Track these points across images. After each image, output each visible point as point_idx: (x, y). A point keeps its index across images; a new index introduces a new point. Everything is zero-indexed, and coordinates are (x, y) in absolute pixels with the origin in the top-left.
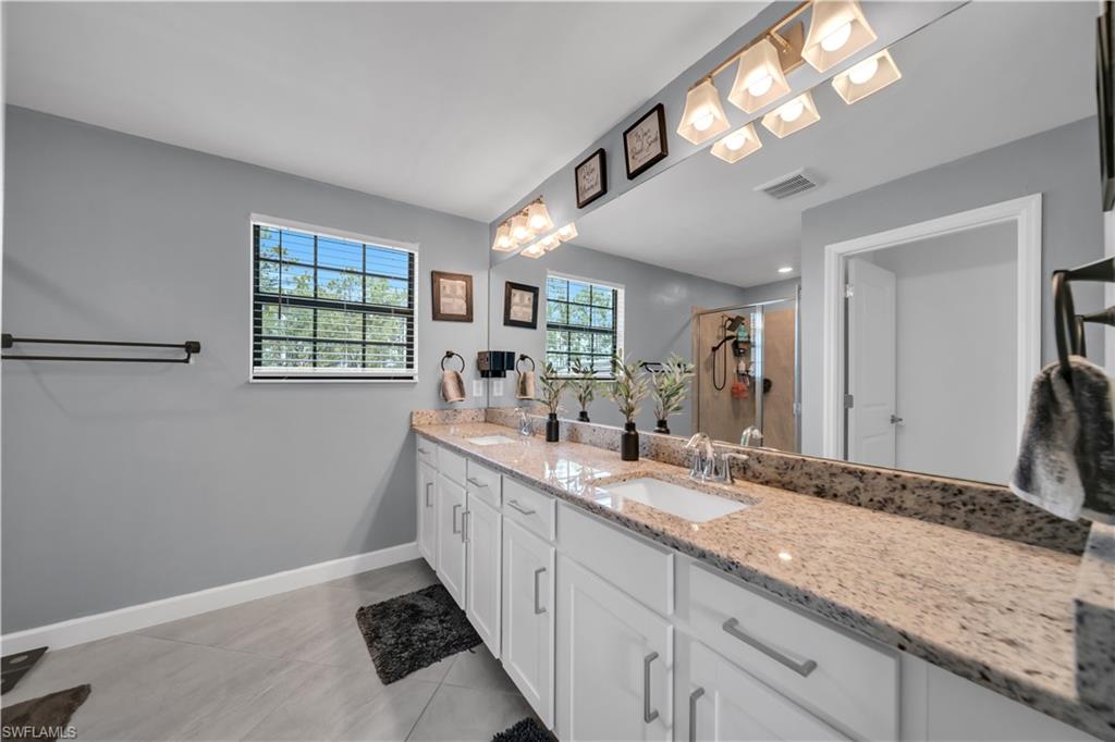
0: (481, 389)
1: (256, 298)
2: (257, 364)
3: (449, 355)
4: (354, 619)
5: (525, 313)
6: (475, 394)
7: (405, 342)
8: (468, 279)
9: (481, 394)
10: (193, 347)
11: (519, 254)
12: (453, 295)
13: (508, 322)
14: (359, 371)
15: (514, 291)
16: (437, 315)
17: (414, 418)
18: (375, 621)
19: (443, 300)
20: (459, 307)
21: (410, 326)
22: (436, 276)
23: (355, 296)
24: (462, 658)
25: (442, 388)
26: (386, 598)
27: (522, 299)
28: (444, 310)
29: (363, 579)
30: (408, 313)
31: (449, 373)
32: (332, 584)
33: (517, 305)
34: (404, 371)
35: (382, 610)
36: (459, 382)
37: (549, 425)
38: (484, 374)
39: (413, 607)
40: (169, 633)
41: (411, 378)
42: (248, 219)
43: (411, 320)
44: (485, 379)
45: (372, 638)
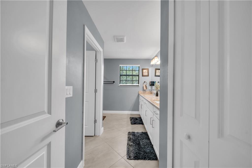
0: (150, 88)
1: (120, 75)
2: (120, 84)
3: (145, 82)
4: (129, 118)
5: (159, 74)
6: (149, 89)
7: (138, 80)
8: (148, 69)
9: (150, 89)
10: (114, 82)
11: (156, 64)
12: (145, 72)
13: (156, 76)
14: (132, 85)
15: (157, 70)
16: (143, 76)
17: (139, 92)
18: (132, 119)
19: (144, 73)
20: (146, 74)
21: (139, 78)
22: (143, 69)
23: (131, 74)
24: (141, 125)
25: (143, 87)
26: (134, 117)
27: (158, 71)
28: (144, 75)
29: (131, 114)
30: (138, 76)
31: (144, 85)
32: (128, 114)
33: (157, 72)
34: (138, 85)
35: (133, 118)
36: (146, 87)
37: (156, 93)
38: (151, 85)
39: (137, 119)
40: (111, 114)
41: (139, 86)
42: (119, 65)
43: (139, 77)
44: (151, 86)
45: (131, 120)
